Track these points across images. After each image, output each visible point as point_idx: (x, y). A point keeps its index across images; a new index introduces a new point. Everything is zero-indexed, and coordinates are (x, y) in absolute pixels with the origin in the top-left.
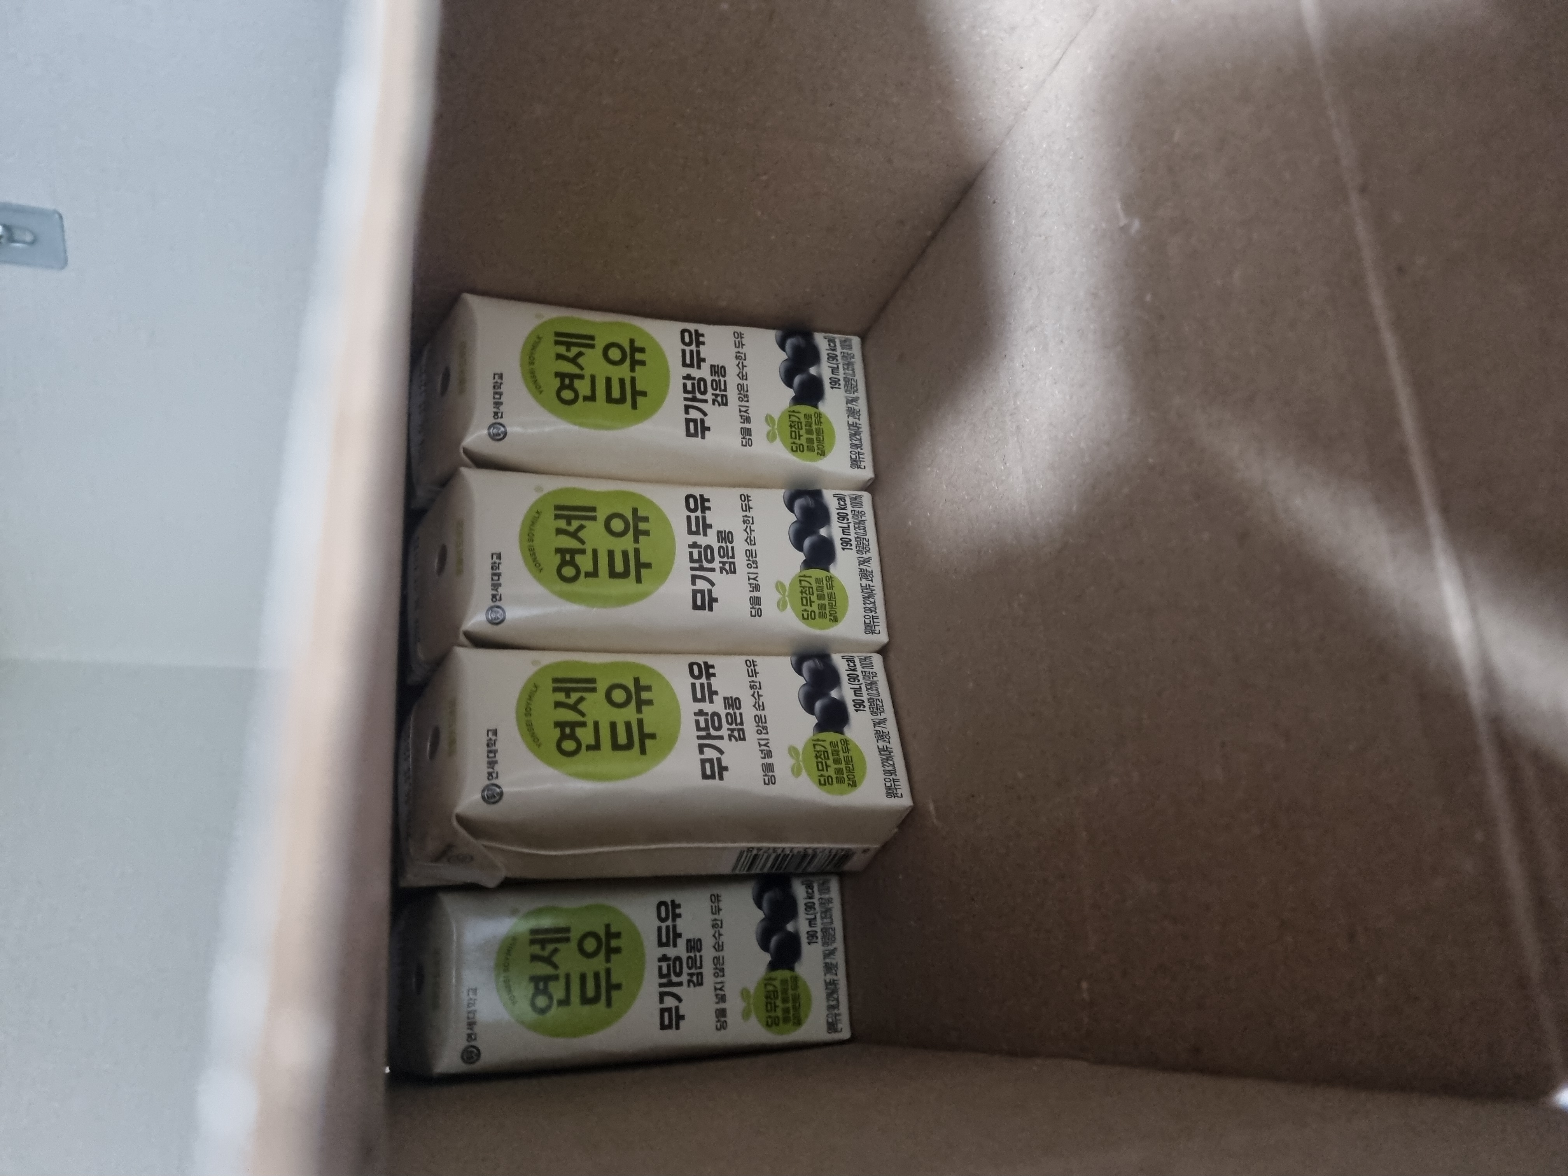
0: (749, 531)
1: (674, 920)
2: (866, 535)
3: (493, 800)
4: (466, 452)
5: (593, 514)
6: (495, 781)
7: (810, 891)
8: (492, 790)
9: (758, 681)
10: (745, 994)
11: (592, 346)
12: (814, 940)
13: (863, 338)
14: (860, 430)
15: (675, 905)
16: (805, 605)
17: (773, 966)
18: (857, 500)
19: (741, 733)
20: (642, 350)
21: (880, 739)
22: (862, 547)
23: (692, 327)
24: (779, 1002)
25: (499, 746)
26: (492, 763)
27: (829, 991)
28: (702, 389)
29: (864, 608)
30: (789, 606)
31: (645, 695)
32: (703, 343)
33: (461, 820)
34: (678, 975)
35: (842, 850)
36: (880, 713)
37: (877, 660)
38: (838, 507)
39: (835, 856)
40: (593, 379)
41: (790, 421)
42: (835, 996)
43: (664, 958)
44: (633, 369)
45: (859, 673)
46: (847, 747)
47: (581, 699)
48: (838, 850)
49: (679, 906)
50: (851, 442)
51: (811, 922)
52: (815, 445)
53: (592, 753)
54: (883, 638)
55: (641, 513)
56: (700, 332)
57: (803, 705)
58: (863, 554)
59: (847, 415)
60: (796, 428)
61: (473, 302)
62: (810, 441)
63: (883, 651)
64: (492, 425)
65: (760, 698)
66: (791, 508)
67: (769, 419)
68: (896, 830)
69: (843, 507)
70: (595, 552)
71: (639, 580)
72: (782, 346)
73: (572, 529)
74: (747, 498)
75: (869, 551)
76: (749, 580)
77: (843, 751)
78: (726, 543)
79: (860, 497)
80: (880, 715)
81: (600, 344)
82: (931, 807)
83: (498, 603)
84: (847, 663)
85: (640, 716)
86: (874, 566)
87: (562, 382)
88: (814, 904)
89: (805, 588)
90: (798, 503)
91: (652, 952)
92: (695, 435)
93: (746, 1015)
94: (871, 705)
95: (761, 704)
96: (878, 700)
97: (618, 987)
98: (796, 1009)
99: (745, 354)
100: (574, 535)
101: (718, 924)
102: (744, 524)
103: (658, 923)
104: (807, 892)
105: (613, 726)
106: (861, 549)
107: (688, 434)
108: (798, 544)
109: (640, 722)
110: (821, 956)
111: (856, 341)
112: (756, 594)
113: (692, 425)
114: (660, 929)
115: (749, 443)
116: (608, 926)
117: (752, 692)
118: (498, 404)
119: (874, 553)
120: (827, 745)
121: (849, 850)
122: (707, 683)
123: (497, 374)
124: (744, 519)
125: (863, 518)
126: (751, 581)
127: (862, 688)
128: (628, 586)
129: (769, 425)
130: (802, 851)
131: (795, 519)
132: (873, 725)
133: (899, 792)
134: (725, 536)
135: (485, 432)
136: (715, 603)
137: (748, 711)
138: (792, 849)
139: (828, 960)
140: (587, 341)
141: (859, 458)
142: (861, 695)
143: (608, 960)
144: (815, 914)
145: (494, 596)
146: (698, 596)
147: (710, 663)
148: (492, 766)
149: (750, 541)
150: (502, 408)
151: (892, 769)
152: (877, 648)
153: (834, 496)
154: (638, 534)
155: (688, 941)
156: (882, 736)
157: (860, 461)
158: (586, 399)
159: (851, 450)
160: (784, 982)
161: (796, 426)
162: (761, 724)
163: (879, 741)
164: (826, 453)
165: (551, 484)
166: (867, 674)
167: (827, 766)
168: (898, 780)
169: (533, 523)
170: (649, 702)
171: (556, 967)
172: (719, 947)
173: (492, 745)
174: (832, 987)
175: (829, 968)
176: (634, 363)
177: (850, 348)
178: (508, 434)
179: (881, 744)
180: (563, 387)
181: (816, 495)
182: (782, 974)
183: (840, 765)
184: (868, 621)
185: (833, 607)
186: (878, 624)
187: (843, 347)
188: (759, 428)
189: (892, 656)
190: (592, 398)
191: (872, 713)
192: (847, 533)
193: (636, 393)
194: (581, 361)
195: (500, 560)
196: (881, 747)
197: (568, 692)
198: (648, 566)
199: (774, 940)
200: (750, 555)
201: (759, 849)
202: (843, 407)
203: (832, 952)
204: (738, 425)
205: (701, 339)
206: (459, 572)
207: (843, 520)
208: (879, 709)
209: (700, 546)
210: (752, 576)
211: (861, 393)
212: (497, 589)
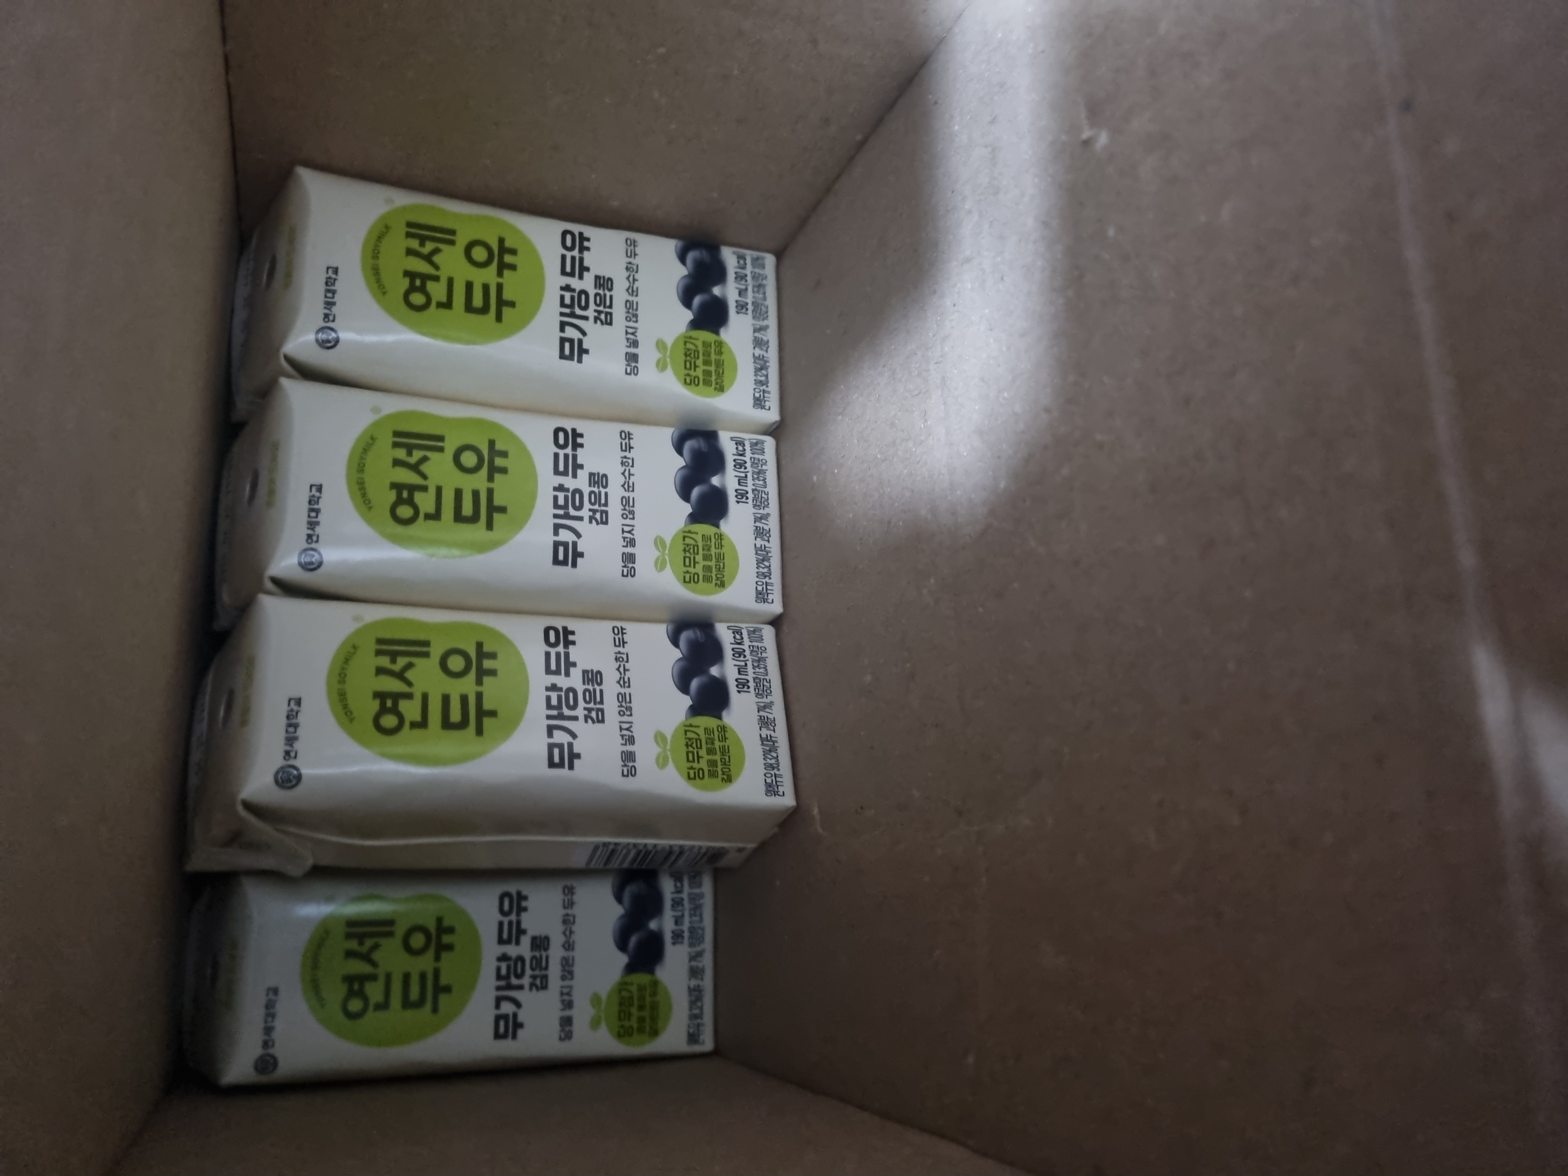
0: (627, 475)
1: (518, 914)
2: (766, 487)
3: (289, 785)
4: (288, 359)
5: (440, 444)
6: (292, 762)
7: (679, 885)
8: (288, 772)
9: (625, 653)
10: (596, 1000)
11: (452, 243)
12: (680, 940)
13: (779, 256)
14: (768, 364)
15: (521, 897)
16: (687, 566)
17: (631, 969)
18: (759, 446)
19: (600, 713)
20: (513, 252)
21: (763, 726)
22: (760, 501)
23: (576, 228)
24: (634, 1010)
25: (301, 719)
26: (291, 740)
27: (693, 998)
28: (583, 303)
29: (757, 573)
30: (668, 565)
31: (487, 664)
32: (588, 249)
33: (248, 806)
34: (519, 976)
35: (714, 848)
36: (766, 696)
37: (768, 632)
38: (735, 453)
39: (705, 854)
40: (450, 282)
41: (686, 349)
42: (699, 1004)
43: (504, 958)
44: (500, 274)
45: (746, 647)
46: (724, 734)
47: (410, 666)
48: (708, 848)
49: (525, 898)
50: (755, 378)
51: (678, 921)
52: (713, 378)
53: (418, 732)
54: (776, 607)
55: (499, 446)
56: (586, 235)
57: (676, 683)
58: (760, 509)
59: (753, 346)
60: (691, 358)
61: (307, 178)
62: (707, 373)
63: (776, 622)
64: (321, 330)
65: (627, 672)
66: (679, 450)
67: (660, 345)
68: (776, 829)
69: (741, 453)
70: (439, 490)
71: (490, 526)
72: (682, 259)
73: (413, 460)
74: (629, 436)
75: (767, 506)
76: (623, 533)
77: (719, 739)
78: (598, 487)
79: (763, 442)
80: (767, 698)
81: (462, 241)
82: (816, 811)
83: (313, 545)
84: (733, 635)
85: (479, 689)
86: (773, 524)
87: (412, 283)
88: (682, 899)
89: (689, 547)
90: (688, 445)
91: (491, 950)
92: (570, 358)
93: (595, 1024)
94: (757, 686)
95: (626, 680)
96: (765, 680)
97: (448, 989)
98: (654, 1018)
99: (637, 266)
100: (415, 468)
101: (569, 920)
102: (622, 466)
103: (499, 917)
104: (675, 886)
105: (446, 700)
106: (758, 504)
107: (562, 356)
108: (685, 493)
109: (479, 696)
110: (686, 959)
111: (770, 260)
112: (629, 550)
113: (567, 345)
114: (501, 924)
115: (634, 371)
116: (439, 920)
117: (617, 665)
118: (329, 304)
119: (773, 509)
120: (701, 732)
121: (723, 848)
122: (565, 653)
123: (331, 268)
124: (622, 461)
125: (764, 467)
126: (626, 535)
127: (748, 665)
128: (477, 532)
129: (660, 351)
130: (668, 848)
131: (684, 464)
132: (757, 709)
133: (781, 789)
134: (598, 480)
135: (311, 337)
136: (581, 559)
137: (610, 688)
138: (655, 846)
139: (694, 964)
140: (447, 236)
141: (764, 397)
142: (746, 673)
143: (437, 958)
144: (682, 911)
145: (309, 537)
146: (560, 550)
147: (570, 628)
148: (291, 742)
149: (628, 486)
150: (335, 310)
151: (775, 763)
152: (770, 618)
153: (732, 439)
154: (493, 471)
155: (534, 939)
156: (767, 723)
157: (765, 401)
158: (440, 305)
159: (755, 387)
160: (641, 988)
161: (692, 355)
162: (625, 704)
163: (762, 729)
164: (725, 389)
165: (391, 405)
166: (755, 649)
167: (699, 757)
168: (781, 776)
169: (365, 451)
170: (493, 673)
171: (374, 964)
172: (568, 946)
173: (294, 718)
174: (696, 993)
175: (695, 973)
176: (502, 267)
177: (763, 266)
178: (340, 342)
179: (765, 732)
180: (412, 289)
181: (711, 436)
182: (642, 978)
183: (714, 756)
184: (760, 588)
185: (721, 570)
186: (771, 592)
187: (754, 265)
188: (648, 355)
189: (785, 628)
190: (447, 305)
191: (757, 695)
192: (743, 484)
193: (502, 303)
194: (436, 259)
195: (321, 493)
196: (764, 736)
197: (394, 656)
198: (503, 510)
199: (633, 940)
200: (627, 505)
201: (616, 844)
202: (749, 336)
203: (700, 954)
204: (622, 348)
205: (586, 244)
206: (270, 504)
207: (741, 468)
208: (766, 692)
209: (567, 490)
210: (627, 529)
211: (772, 322)
212: (314, 527)
